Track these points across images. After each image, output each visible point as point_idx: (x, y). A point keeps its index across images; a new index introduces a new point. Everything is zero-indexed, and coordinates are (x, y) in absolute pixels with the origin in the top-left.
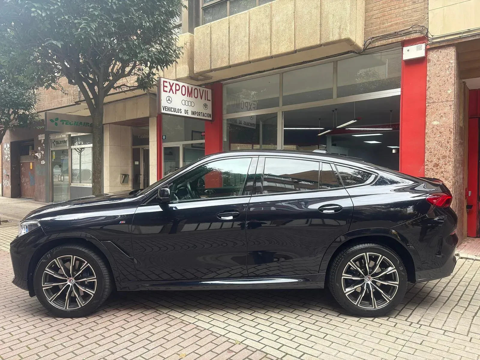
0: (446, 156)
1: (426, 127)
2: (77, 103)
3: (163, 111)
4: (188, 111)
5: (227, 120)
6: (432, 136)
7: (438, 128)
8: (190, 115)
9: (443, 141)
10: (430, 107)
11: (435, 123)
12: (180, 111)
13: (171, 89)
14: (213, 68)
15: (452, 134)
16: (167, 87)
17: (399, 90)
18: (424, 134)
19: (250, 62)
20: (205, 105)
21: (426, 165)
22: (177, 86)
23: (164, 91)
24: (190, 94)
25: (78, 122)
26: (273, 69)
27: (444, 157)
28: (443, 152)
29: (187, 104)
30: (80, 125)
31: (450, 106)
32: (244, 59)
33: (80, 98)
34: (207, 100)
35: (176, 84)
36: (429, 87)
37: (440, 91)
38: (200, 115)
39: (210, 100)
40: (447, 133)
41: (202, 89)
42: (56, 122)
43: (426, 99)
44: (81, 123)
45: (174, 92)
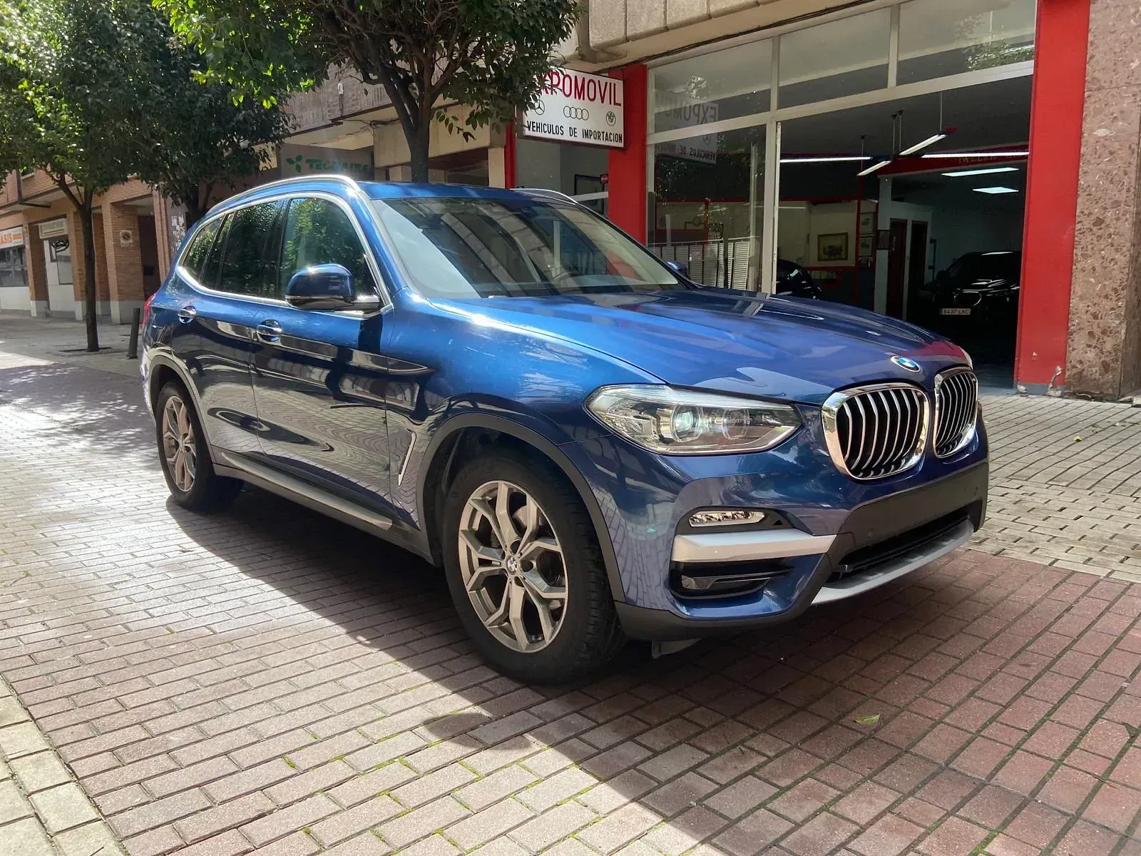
0: (1120, 202)
1: (1083, 143)
2: (336, 122)
3: (527, 132)
4: (576, 131)
5: (656, 146)
6: (1093, 161)
7: (1107, 143)
8: (579, 138)
9: (1115, 172)
10: (1093, 99)
11: (1101, 132)
12: (560, 131)
14: (629, 34)
15: (1135, 155)
17: (1031, 63)
18: (1077, 156)
19: (709, 17)
20: (611, 116)
21: (1079, 222)
22: (554, 76)
24: (580, 93)
25: (339, 163)
26: (759, 29)
27: (1116, 204)
28: (1114, 193)
29: (573, 115)
31: (1134, 95)
32: (698, 10)
33: (342, 110)
34: (615, 104)
36: (1092, 57)
37: (1115, 64)
38: (599, 137)
39: (620, 105)
40: (1124, 153)
41: (603, 80)
42: (298, 163)
43: (1084, 81)
44: (345, 165)
45: (549, 89)
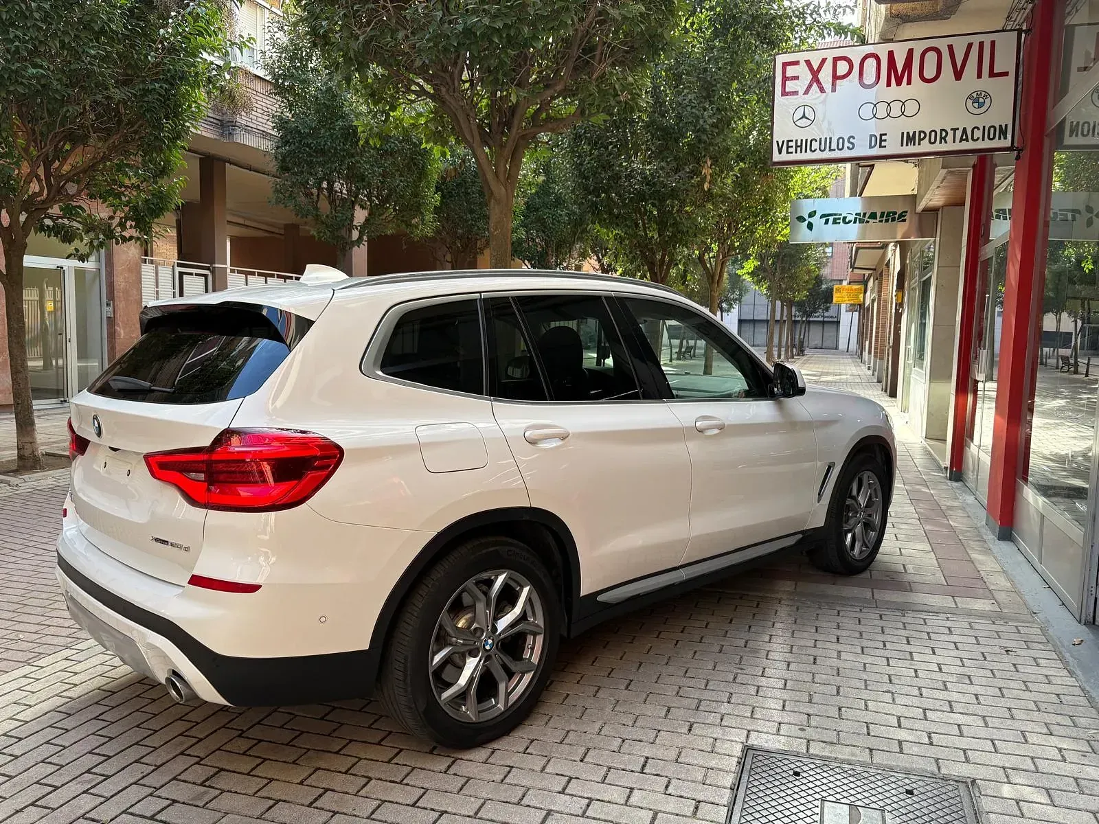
3: (776, 157)
4: (884, 138)
8: (893, 149)
12: (847, 144)
13: (815, 79)
16: (796, 78)
20: (978, 99)
22: (839, 63)
23: (784, 93)
24: (897, 74)
25: (865, 214)
29: (881, 114)
30: (871, 221)
34: (992, 74)
35: (836, 60)
38: (943, 139)
39: (1006, 74)
41: (961, 42)
42: (810, 220)
44: (873, 216)
45: (827, 85)
